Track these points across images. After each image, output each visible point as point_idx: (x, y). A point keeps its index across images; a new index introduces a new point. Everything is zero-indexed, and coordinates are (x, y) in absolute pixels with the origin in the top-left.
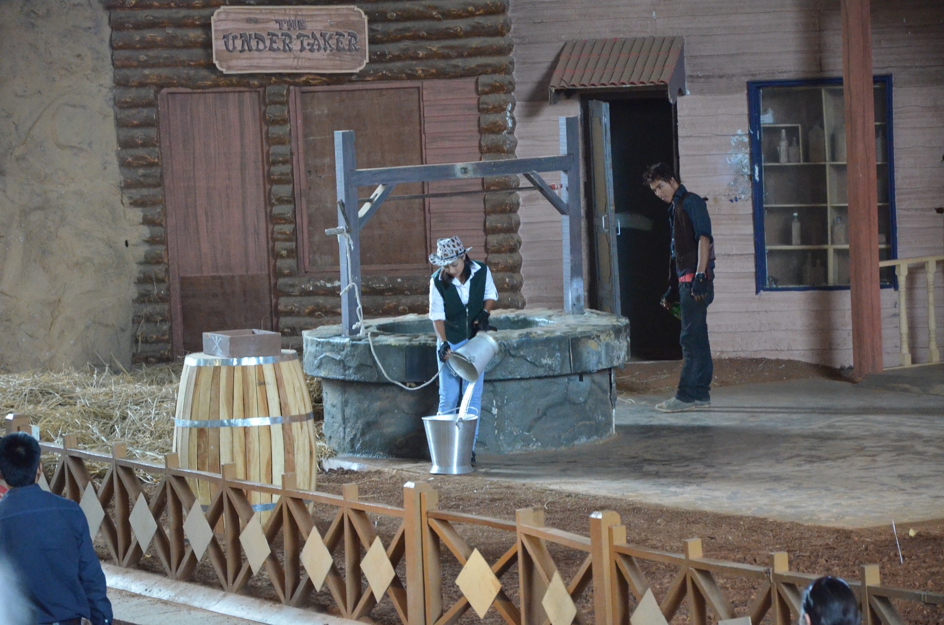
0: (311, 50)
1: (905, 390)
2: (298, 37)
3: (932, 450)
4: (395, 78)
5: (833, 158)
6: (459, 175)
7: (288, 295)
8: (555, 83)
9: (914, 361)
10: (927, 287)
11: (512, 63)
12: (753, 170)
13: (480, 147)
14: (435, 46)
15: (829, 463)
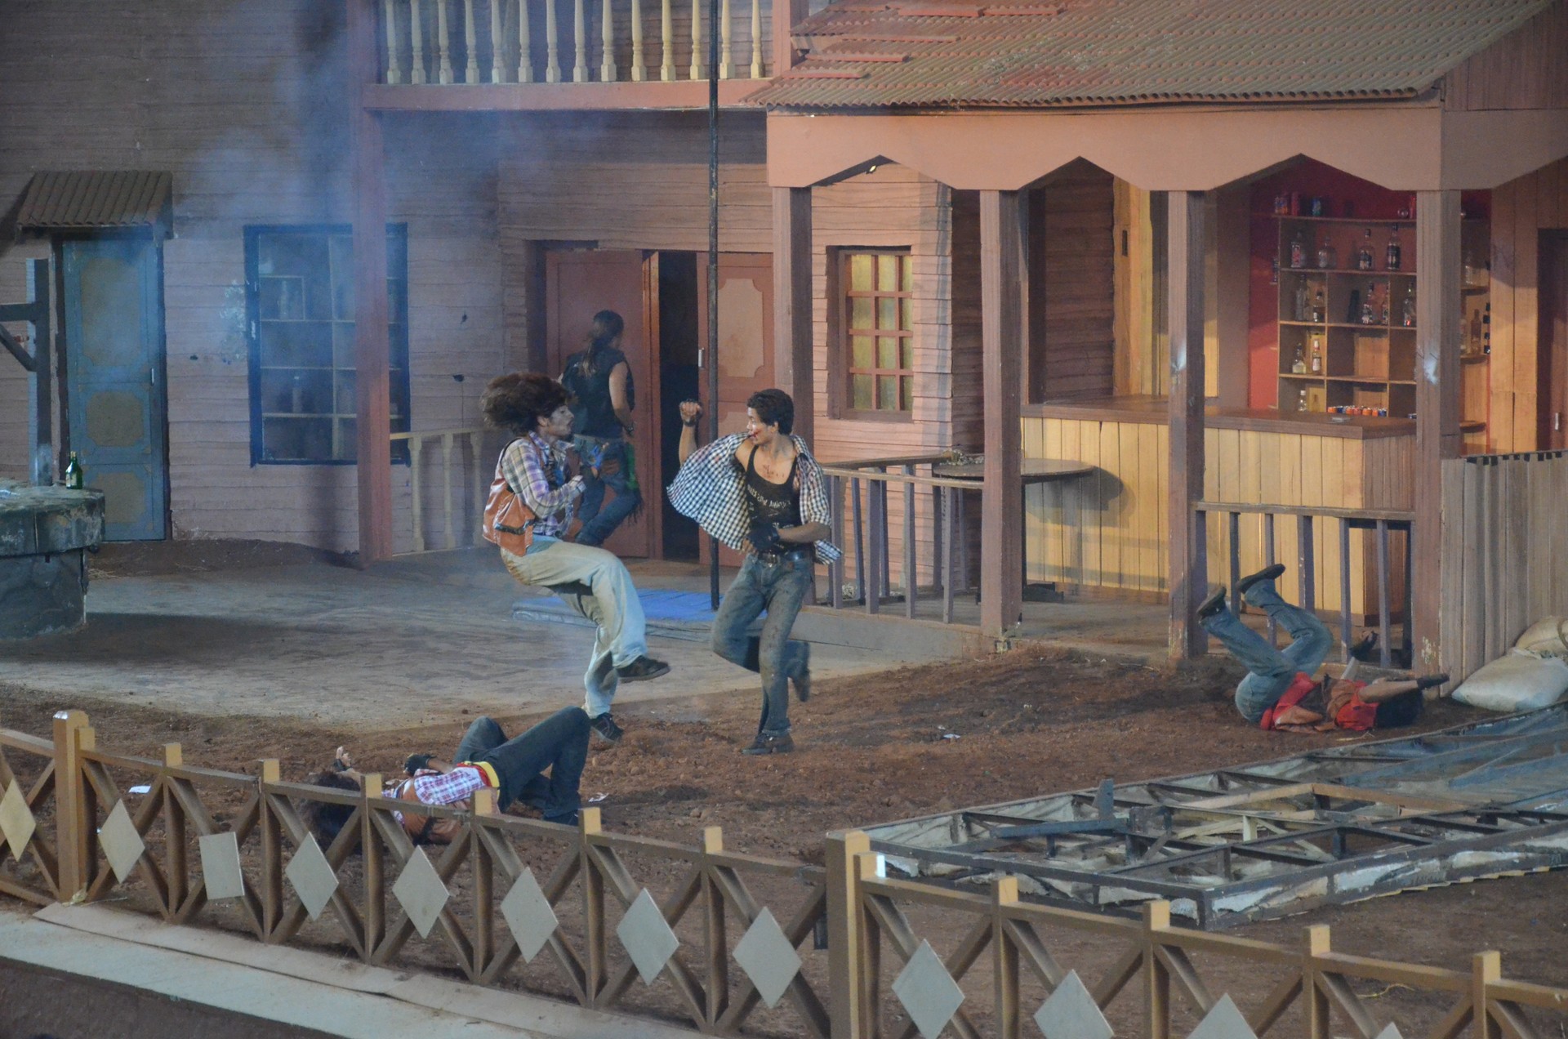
1: (417, 580)
3: (444, 646)
5: (341, 316)
8: (23, 219)
9: (427, 546)
10: (442, 464)
12: (249, 326)
15: (329, 660)
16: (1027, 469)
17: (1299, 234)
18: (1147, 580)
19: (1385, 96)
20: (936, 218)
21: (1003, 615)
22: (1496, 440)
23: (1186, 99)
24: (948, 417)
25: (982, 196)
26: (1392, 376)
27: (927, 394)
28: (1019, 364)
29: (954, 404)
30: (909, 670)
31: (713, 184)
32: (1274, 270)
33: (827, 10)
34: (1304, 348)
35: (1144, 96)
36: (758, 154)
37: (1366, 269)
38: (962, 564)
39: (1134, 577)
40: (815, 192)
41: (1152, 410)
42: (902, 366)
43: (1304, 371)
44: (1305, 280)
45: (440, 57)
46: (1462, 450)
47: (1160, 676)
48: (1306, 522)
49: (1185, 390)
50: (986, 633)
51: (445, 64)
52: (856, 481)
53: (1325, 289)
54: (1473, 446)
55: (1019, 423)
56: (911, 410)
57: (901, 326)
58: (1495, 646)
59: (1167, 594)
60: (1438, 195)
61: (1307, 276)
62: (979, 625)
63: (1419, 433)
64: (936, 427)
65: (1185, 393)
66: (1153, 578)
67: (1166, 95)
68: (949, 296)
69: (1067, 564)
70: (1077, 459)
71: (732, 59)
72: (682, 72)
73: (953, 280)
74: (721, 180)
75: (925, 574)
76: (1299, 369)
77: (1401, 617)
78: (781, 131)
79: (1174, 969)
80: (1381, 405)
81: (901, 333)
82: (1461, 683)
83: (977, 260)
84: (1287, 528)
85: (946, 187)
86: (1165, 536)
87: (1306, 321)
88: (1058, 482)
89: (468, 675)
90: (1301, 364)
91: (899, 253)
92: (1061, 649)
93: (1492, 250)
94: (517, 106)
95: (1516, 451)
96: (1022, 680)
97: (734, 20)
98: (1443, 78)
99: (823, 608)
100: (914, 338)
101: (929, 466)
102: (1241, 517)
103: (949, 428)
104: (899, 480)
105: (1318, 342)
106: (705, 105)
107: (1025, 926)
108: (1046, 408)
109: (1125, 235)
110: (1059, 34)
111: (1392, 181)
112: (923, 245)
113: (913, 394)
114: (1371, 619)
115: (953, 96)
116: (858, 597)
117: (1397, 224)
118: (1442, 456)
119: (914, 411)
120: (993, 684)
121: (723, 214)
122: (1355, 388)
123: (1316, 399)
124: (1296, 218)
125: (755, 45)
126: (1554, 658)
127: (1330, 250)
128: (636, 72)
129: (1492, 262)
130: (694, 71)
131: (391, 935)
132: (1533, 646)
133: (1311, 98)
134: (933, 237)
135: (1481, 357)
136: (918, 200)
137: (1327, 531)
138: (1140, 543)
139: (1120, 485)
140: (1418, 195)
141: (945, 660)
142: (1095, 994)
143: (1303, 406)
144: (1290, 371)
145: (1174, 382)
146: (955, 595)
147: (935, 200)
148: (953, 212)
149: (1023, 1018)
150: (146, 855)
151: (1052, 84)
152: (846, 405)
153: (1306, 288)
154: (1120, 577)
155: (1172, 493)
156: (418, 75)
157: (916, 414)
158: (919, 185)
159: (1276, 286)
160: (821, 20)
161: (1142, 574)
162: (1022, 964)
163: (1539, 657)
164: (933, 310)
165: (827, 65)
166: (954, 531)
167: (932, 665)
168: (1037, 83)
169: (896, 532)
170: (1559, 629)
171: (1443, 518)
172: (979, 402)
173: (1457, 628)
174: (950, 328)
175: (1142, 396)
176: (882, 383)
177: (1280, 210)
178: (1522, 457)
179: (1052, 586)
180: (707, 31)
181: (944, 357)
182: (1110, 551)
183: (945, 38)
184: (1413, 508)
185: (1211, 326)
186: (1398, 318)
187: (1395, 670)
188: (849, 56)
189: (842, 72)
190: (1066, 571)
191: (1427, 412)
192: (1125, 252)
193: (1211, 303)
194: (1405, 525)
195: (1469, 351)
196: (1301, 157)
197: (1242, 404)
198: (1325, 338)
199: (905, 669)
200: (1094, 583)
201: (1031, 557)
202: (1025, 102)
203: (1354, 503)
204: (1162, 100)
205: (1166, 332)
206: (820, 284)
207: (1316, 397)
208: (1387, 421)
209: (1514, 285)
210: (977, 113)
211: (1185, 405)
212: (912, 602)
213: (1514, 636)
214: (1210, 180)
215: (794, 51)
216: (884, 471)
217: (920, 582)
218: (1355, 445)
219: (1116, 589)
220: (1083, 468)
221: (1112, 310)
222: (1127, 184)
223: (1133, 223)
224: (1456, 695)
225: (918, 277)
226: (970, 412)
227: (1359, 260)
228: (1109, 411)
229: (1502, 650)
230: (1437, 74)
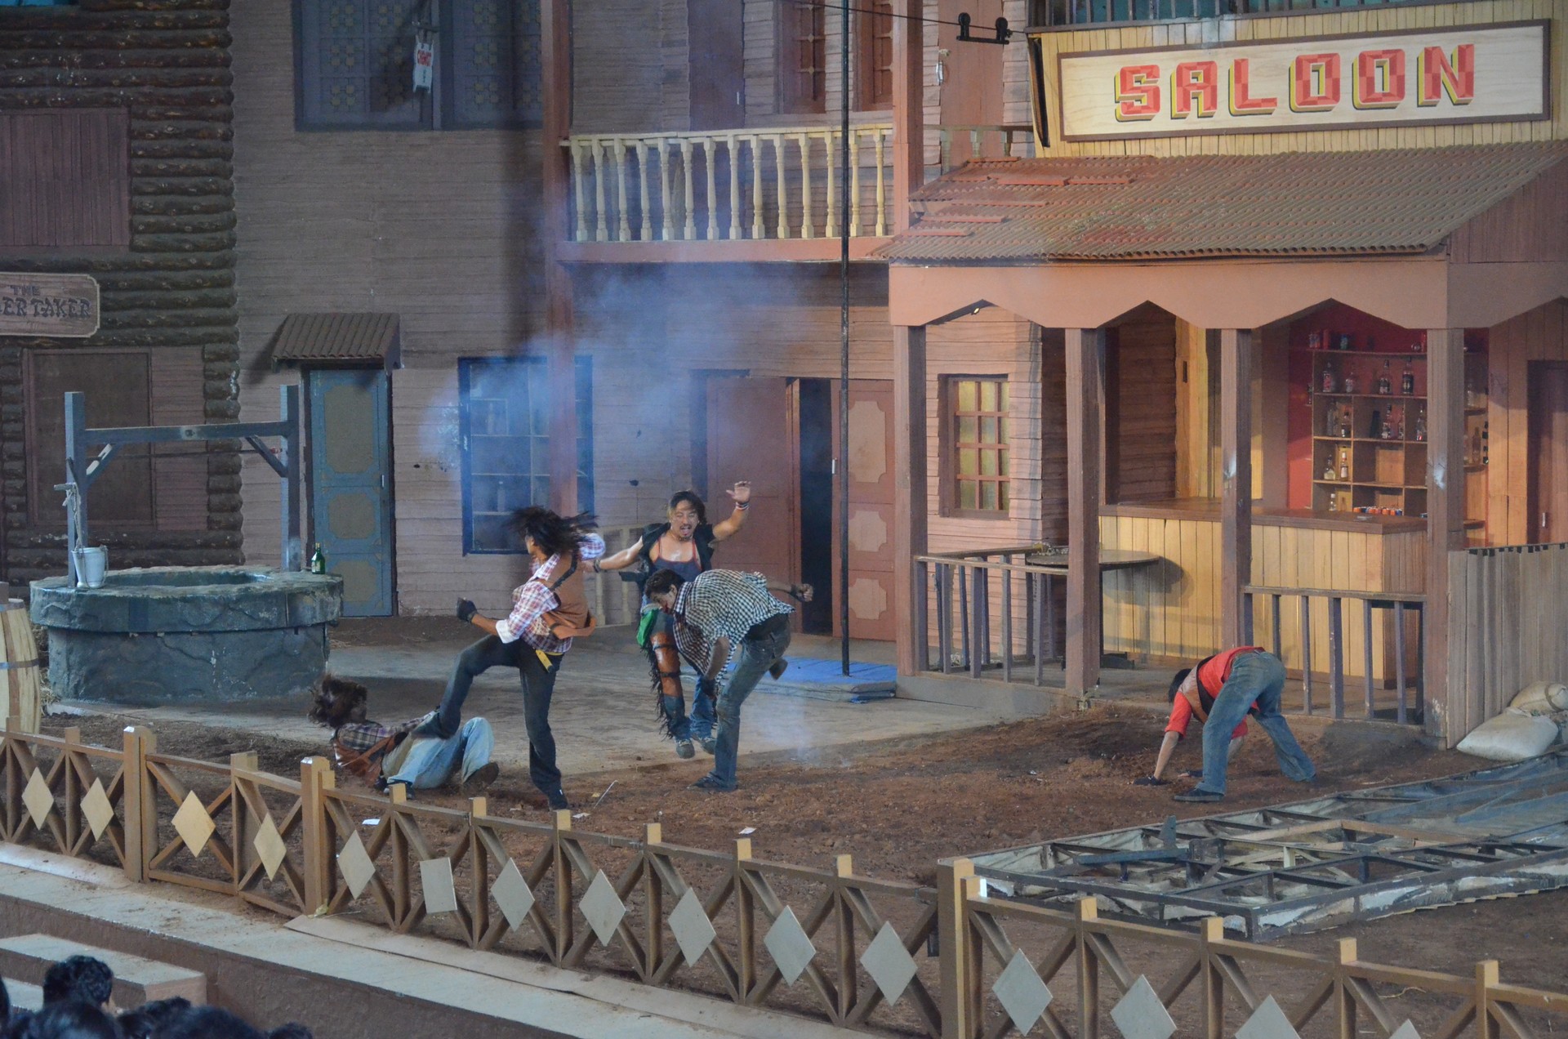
0: (45, 315)
1: (599, 649)
2: (33, 302)
3: (622, 704)
4: (127, 344)
5: (538, 432)
6: (184, 437)
7: (17, 547)
8: (278, 353)
9: (607, 622)
11: (237, 333)
12: (462, 440)
13: (205, 411)
14: (164, 315)
16: (1104, 559)
17: (1329, 365)
19: (1401, 251)
20: (1029, 351)
21: (1085, 680)
22: (1493, 536)
23: (1235, 253)
24: (1039, 516)
25: (1067, 333)
26: (1407, 481)
27: (1021, 496)
28: (1097, 472)
29: (1044, 507)
30: (1005, 725)
31: (845, 323)
32: (1310, 394)
33: (939, 180)
34: (1333, 459)
35: (1201, 251)
36: (882, 299)
37: (1384, 394)
38: (1050, 636)
39: (1193, 648)
40: (928, 329)
41: (1208, 510)
42: (1001, 472)
43: (1334, 477)
44: (1334, 402)
45: (619, 219)
46: (1464, 544)
48: (1336, 602)
49: (1235, 493)
50: (1070, 694)
51: (624, 225)
52: (963, 569)
53: (1351, 410)
54: (1475, 540)
55: (1097, 521)
56: (1008, 509)
57: (999, 442)
58: (1493, 707)
60: (1445, 333)
61: (1336, 399)
62: (1064, 687)
63: (1430, 530)
64: (1028, 524)
65: (1235, 496)
67: (1220, 250)
68: (1039, 416)
69: (1138, 637)
70: (1145, 550)
71: (861, 219)
72: (819, 231)
73: (1043, 402)
74: (850, 321)
75: (1020, 645)
76: (1330, 476)
77: (1415, 682)
78: (900, 279)
79: (1227, 975)
80: (1397, 506)
81: (1000, 447)
82: (1465, 736)
83: (1061, 385)
84: (1320, 608)
85: (1037, 326)
86: (1219, 615)
87: (1335, 436)
88: (1130, 569)
89: (640, 727)
90: (1331, 472)
91: (1000, 380)
92: (1132, 708)
93: (1490, 378)
94: (683, 258)
95: (1510, 544)
96: (1100, 733)
97: (862, 188)
98: (1449, 236)
99: (935, 673)
100: (1011, 450)
101: (1023, 556)
102: (1282, 599)
103: (1040, 522)
104: (998, 567)
105: (1345, 454)
106: (838, 258)
107: (1103, 938)
108: (1119, 508)
109: (1185, 365)
110: (1131, 199)
111: (1408, 322)
112: (1017, 373)
113: (1010, 496)
114: (1390, 684)
115: (1043, 251)
116: (963, 664)
117: (1411, 357)
118: (1449, 548)
119: (1011, 511)
120: (1077, 736)
121: (854, 348)
122: (1376, 492)
123: (1344, 501)
124: (1328, 351)
125: (880, 209)
126: (1542, 715)
127: (1354, 378)
128: (781, 231)
129: (1490, 389)
130: (829, 231)
131: (578, 944)
132: (1526, 706)
133: (1340, 252)
134: (1027, 366)
135: (1481, 466)
136: (1014, 336)
137: (1353, 611)
138: (1197, 620)
139: (1182, 571)
140: (1429, 333)
141: (1036, 716)
142: (1160, 995)
143: (1333, 507)
144: (1322, 478)
145: (1226, 487)
146: (1045, 662)
147: (1027, 337)
148: (1043, 346)
149: (1101, 1015)
150: (376, 876)
151: (1124, 240)
152: (953, 506)
153: (1335, 409)
154: (1182, 648)
155: (1224, 578)
156: (601, 234)
157: (1012, 513)
158: (1015, 324)
159: (1311, 408)
160: (931, 187)
161: (1200, 645)
162: (1101, 969)
163: (1529, 715)
164: (1026, 427)
165: (939, 225)
166: (1044, 612)
167: (1024, 721)
168: (1112, 240)
169: (996, 611)
170: (1546, 692)
171: (1450, 600)
172: (1064, 503)
173: (1462, 692)
174: (1040, 443)
175: (1199, 498)
176: (984, 487)
177: (1314, 344)
178: (1515, 549)
179: (1125, 655)
180: (840, 197)
181: (1036, 466)
182: (1174, 627)
183: (1036, 203)
184: (1424, 591)
185: (1257, 441)
186: (1411, 435)
187: (1410, 726)
188: (957, 218)
189: (950, 231)
190: (1136, 643)
191: (1436, 512)
192: (1185, 379)
193: (1257, 421)
194: (1418, 606)
195: (1471, 461)
196: (1331, 301)
197: (1282, 505)
198: (1351, 451)
199: (1002, 723)
200: (1159, 653)
201: (1108, 631)
202: (1103, 256)
203: (1375, 587)
204: (1216, 254)
205: (1219, 445)
206: (932, 405)
207: (1343, 499)
208: (1403, 519)
209: (1507, 406)
210: (1065, 264)
211: (1235, 506)
212: (1009, 669)
213: (1509, 698)
214: (1255, 320)
215: (911, 214)
216: (985, 560)
217: (1016, 651)
218: (1377, 540)
219: (1178, 657)
220: (1151, 558)
221: (1174, 427)
222: (1187, 323)
223: (1191, 355)
224: (1460, 746)
225: (1015, 400)
226: (1057, 511)
227: (1379, 386)
228: (1172, 511)
229: (1498, 709)
230: (1444, 232)
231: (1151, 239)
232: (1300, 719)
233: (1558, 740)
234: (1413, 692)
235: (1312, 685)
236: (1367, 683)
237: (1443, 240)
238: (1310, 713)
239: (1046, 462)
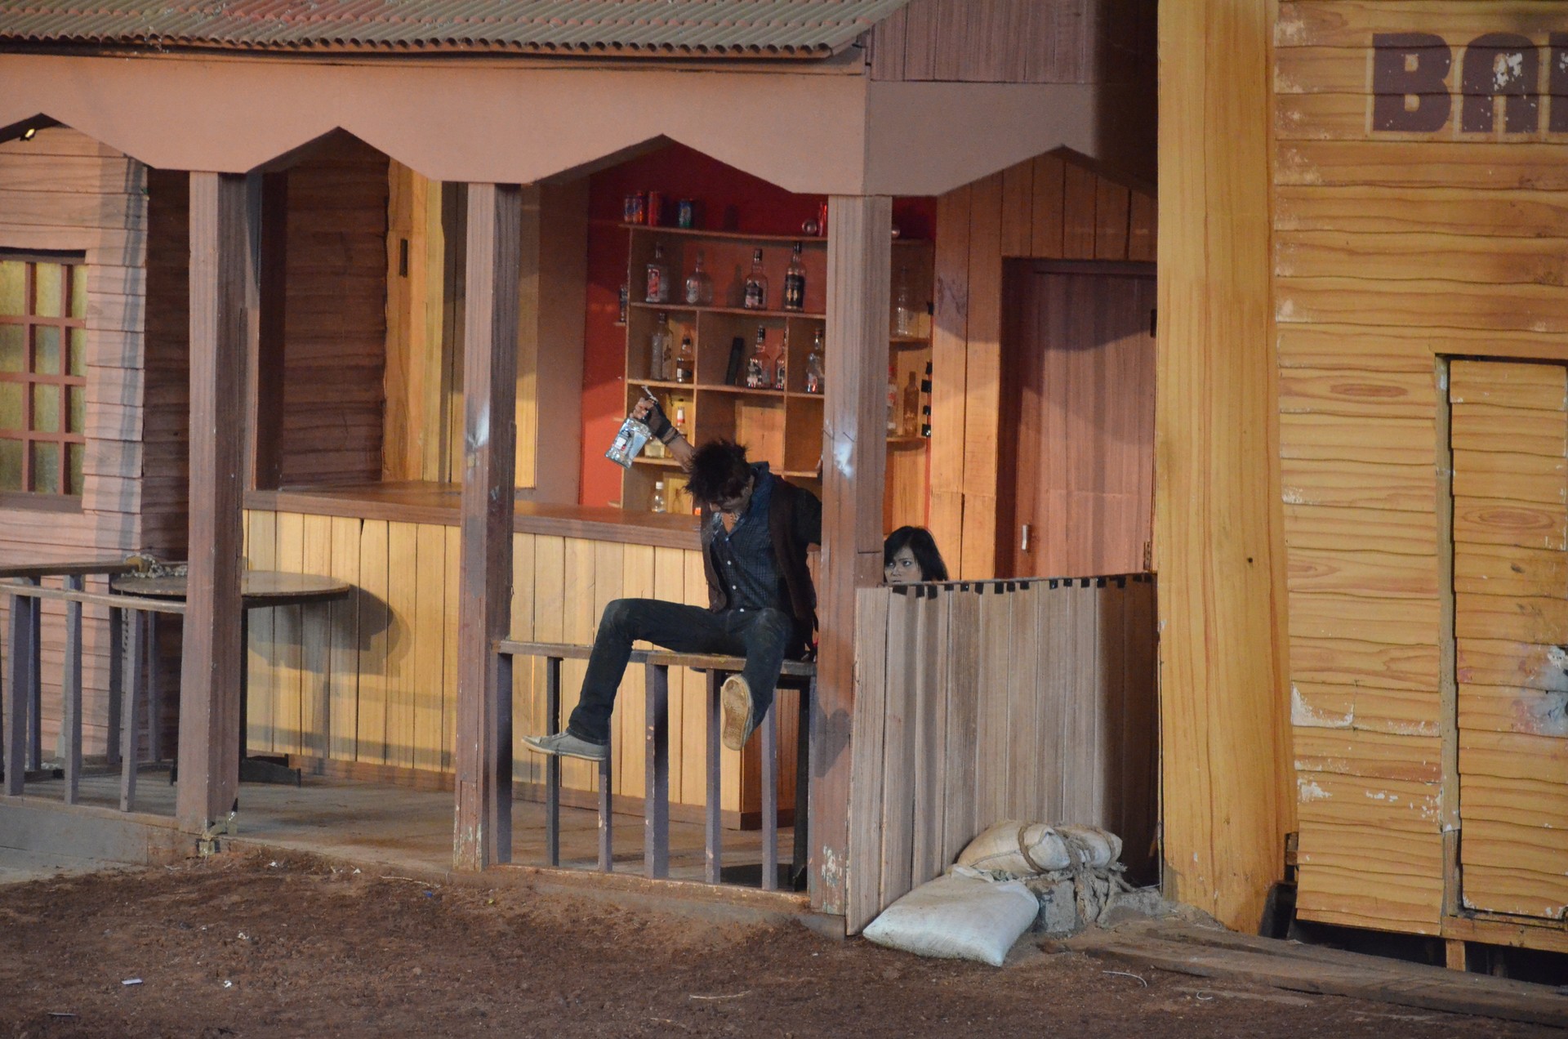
16: (251, 586)
17: (658, 255)
18: (426, 755)
19: (787, 55)
20: (123, 209)
21: (211, 801)
23: (496, 48)
24: (136, 508)
25: (193, 179)
26: (790, 464)
27: (105, 471)
28: (243, 430)
29: (146, 491)
30: (66, 881)
32: (622, 305)
35: (435, 41)
37: (753, 308)
38: (151, 722)
39: (406, 749)
41: (438, 504)
42: (69, 427)
43: (662, 453)
44: (666, 320)
47: (439, 897)
48: (659, 673)
49: (486, 476)
50: (184, 827)
53: (695, 335)
55: (240, 518)
56: (81, 494)
57: (68, 372)
58: (928, 864)
59: (454, 775)
60: (859, 203)
61: (666, 312)
62: (175, 815)
64: (117, 521)
65: (486, 481)
66: (434, 751)
67: (468, 41)
68: (141, 327)
69: (308, 727)
70: (325, 573)
73: (148, 303)
75: (95, 738)
77: (793, 817)
81: (69, 380)
82: (878, 914)
83: (183, 274)
85: (136, 166)
86: (452, 690)
87: (665, 380)
88: (297, 607)
91: (70, 261)
92: (294, 852)
93: (937, 285)
95: (967, 578)
96: (235, 898)
98: (871, 31)
100: (88, 386)
101: (105, 578)
102: (562, 664)
103: (138, 520)
104: (60, 597)
105: (682, 412)
108: (281, 496)
109: (405, 246)
111: (795, 183)
112: (103, 250)
113: (84, 470)
114: (751, 820)
115: (152, 30)
117: (801, 243)
118: (858, 583)
119: (85, 495)
123: (678, 495)
124: (657, 229)
126: (1012, 881)
127: (703, 278)
129: (936, 305)
132: (986, 863)
133: (678, 53)
134: (119, 238)
135: (918, 440)
136: (98, 183)
137: (689, 688)
138: (414, 700)
139: (390, 612)
140: (831, 201)
141: (121, 866)
143: (659, 505)
145: (471, 463)
146: (140, 770)
147: (123, 184)
148: (149, 202)
151: (299, 17)
153: (666, 332)
155: (464, 626)
157: (88, 500)
158: (100, 161)
159: (623, 329)
161: (418, 745)
163: (991, 880)
164: (117, 346)
166: (141, 677)
167: (100, 874)
168: (278, 16)
169: (54, 674)
170: (1021, 839)
171: (857, 674)
172: (181, 486)
173: (874, 835)
174: (141, 375)
175: (423, 483)
176: (39, 453)
177: (633, 217)
178: (972, 587)
179: (284, 760)
181: (132, 418)
182: (372, 710)
185: (527, 384)
186: (798, 382)
187: (783, 895)
190: (303, 739)
191: (838, 517)
192: (404, 270)
193: (528, 350)
194: (801, 683)
195: (900, 431)
196: (662, 139)
197: (570, 500)
198: (692, 406)
199: (60, 878)
200: (346, 757)
201: (255, 715)
202: (260, 43)
204: (462, 47)
205: (461, 390)
207: (677, 492)
209: (966, 336)
210: (192, 56)
211: (485, 498)
212: (75, 780)
213: (956, 849)
214: (530, 168)
216: (37, 582)
217: (88, 749)
219: (379, 767)
220: (335, 587)
221: (382, 357)
222: (406, 173)
223: (415, 230)
224: (868, 932)
225: (96, 298)
226: (169, 500)
227: (745, 293)
228: (374, 503)
229: (937, 867)
230: (861, 25)
231: (345, 16)
232: (591, 879)
233: (1038, 924)
234: (789, 835)
235: (615, 819)
236: (710, 817)
237: (860, 37)
238: (609, 869)
239: (151, 409)
